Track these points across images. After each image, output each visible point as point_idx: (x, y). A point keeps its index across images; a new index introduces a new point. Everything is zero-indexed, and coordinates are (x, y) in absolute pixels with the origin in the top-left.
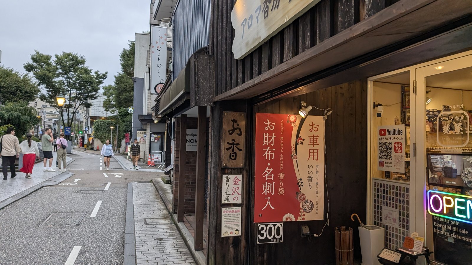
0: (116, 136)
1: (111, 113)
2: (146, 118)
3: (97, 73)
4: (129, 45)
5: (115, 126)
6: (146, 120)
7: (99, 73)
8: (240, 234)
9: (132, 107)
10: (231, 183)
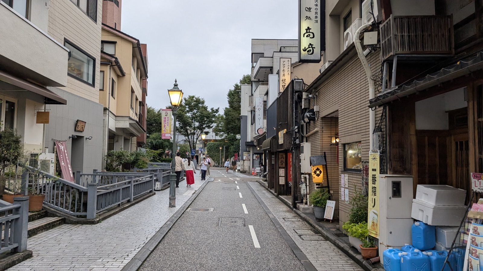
0: (223, 155)
1: (220, 137)
2: (250, 144)
3: (212, 109)
4: (234, 86)
5: (223, 147)
6: (250, 145)
7: (214, 109)
8: (284, 184)
9: (239, 135)
10: (282, 171)
